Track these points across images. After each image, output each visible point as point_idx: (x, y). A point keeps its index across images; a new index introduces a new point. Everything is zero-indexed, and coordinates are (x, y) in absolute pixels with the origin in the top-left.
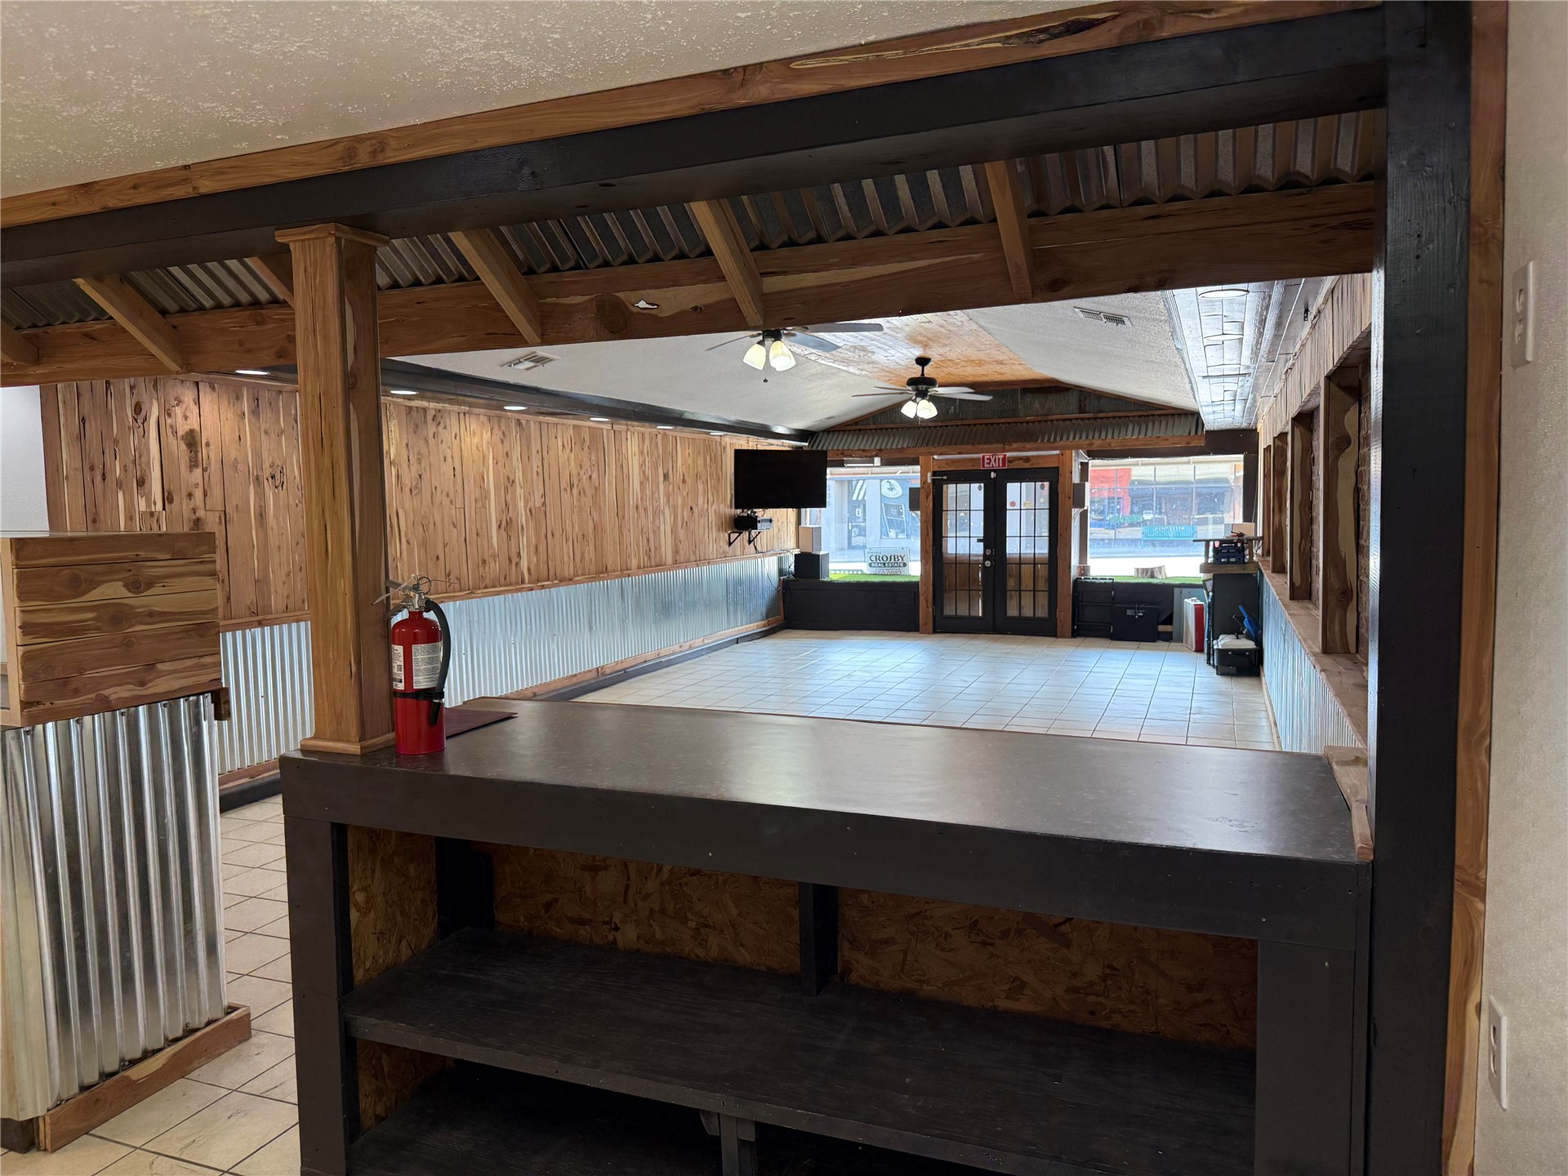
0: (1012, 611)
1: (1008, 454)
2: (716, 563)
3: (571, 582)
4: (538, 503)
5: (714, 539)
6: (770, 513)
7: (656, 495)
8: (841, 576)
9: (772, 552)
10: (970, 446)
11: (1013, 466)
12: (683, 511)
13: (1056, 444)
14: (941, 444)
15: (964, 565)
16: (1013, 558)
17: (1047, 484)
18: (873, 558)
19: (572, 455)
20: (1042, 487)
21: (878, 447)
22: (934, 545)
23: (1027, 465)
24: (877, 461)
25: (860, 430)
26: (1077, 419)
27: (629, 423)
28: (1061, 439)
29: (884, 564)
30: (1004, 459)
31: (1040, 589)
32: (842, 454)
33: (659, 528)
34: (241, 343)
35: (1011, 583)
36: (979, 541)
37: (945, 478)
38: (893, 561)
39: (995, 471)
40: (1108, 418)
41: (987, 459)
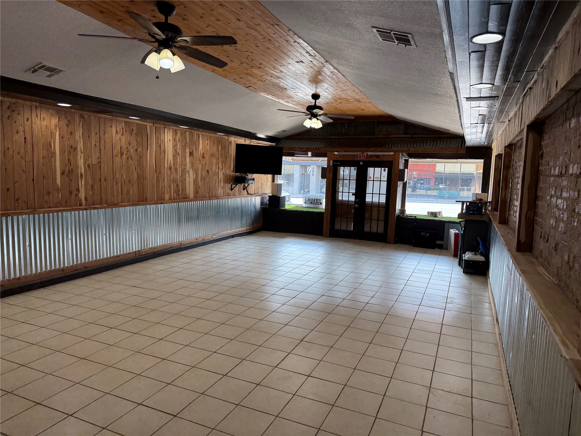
0: (367, 229)
1: (369, 153)
2: (222, 199)
3: (117, 206)
4: (95, 161)
5: (221, 188)
6: (255, 176)
7: (184, 163)
8: (291, 207)
9: (257, 194)
10: (350, 149)
11: (371, 159)
12: (202, 172)
13: (392, 149)
14: (337, 147)
15: (346, 204)
16: (369, 203)
17: (387, 169)
18: (307, 200)
19: (124, 137)
20: (385, 170)
21: (307, 147)
22: (332, 195)
23: (378, 159)
24: (310, 154)
25: (300, 139)
26: (403, 138)
27: (166, 123)
28: (394, 147)
29: (312, 203)
30: (367, 156)
31: (380, 219)
32: (291, 149)
33: (185, 179)
35: (367, 215)
36: (353, 195)
37: (339, 163)
38: (315, 201)
39: (362, 161)
40: (418, 138)
41: (359, 155)
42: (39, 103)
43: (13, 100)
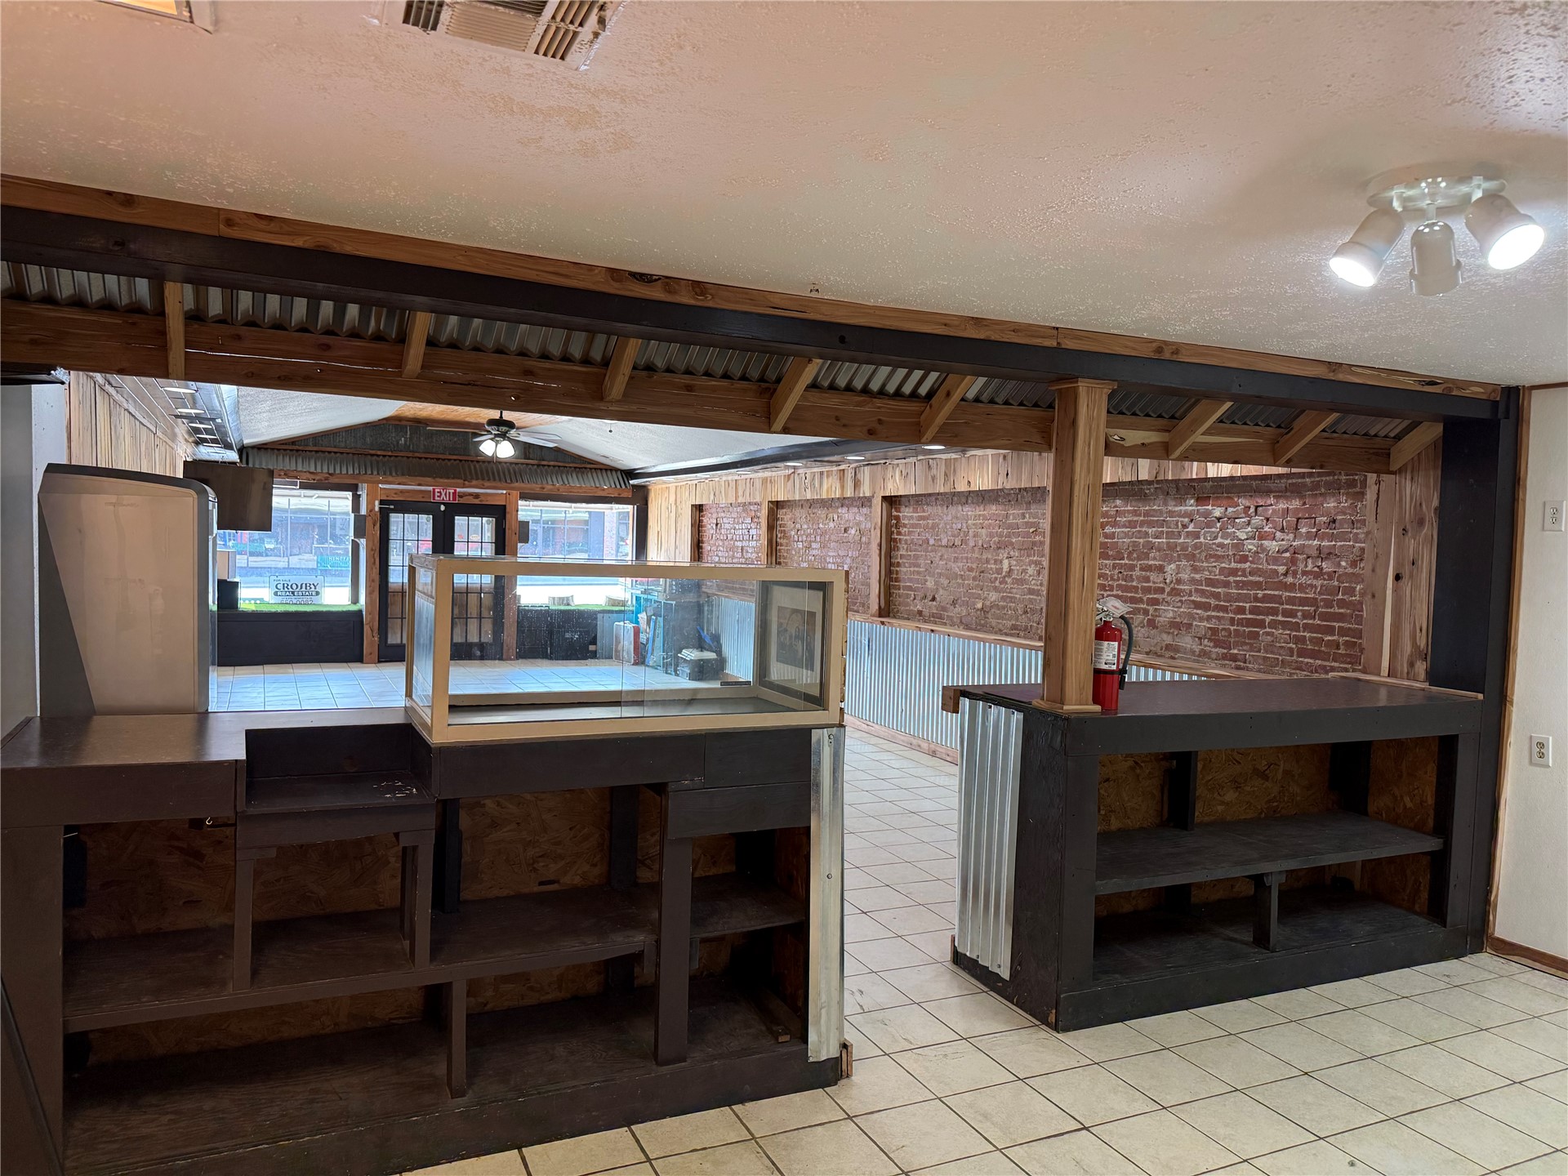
1: (459, 490)
11: (462, 501)
17: (494, 520)
18: (280, 587)
20: (490, 523)
22: (379, 573)
23: (477, 501)
26: (522, 464)
29: (293, 593)
30: (454, 493)
31: (485, 617)
37: (392, 507)
38: (304, 589)
39: (444, 504)
41: (438, 492)
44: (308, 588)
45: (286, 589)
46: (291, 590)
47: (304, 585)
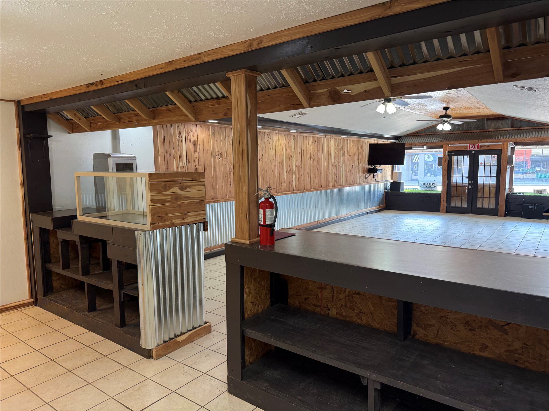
0: (479, 205)
1: (480, 144)
2: (361, 185)
3: (310, 191)
4: (299, 163)
5: (360, 177)
6: (382, 167)
7: (340, 161)
8: (409, 190)
9: (382, 181)
10: (464, 141)
11: (481, 149)
12: (349, 166)
13: (501, 140)
14: (452, 140)
15: (460, 187)
16: (481, 185)
17: (496, 156)
18: (422, 184)
19: (311, 147)
20: (494, 157)
21: (426, 142)
22: (448, 179)
23: (488, 148)
24: (425, 147)
25: (419, 135)
26: (510, 130)
27: (331, 135)
28: (503, 138)
29: (427, 186)
30: (478, 146)
31: (491, 197)
32: (411, 144)
33: (340, 172)
34: (213, 111)
35: (479, 194)
36: (466, 178)
37: (453, 153)
38: (430, 185)
39: (474, 151)
40: (524, 129)
41: (471, 146)
42: (279, 131)
43: (269, 131)
44: (432, 185)
45: (424, 185)
46: (426, 185)
47: (430, 184)
